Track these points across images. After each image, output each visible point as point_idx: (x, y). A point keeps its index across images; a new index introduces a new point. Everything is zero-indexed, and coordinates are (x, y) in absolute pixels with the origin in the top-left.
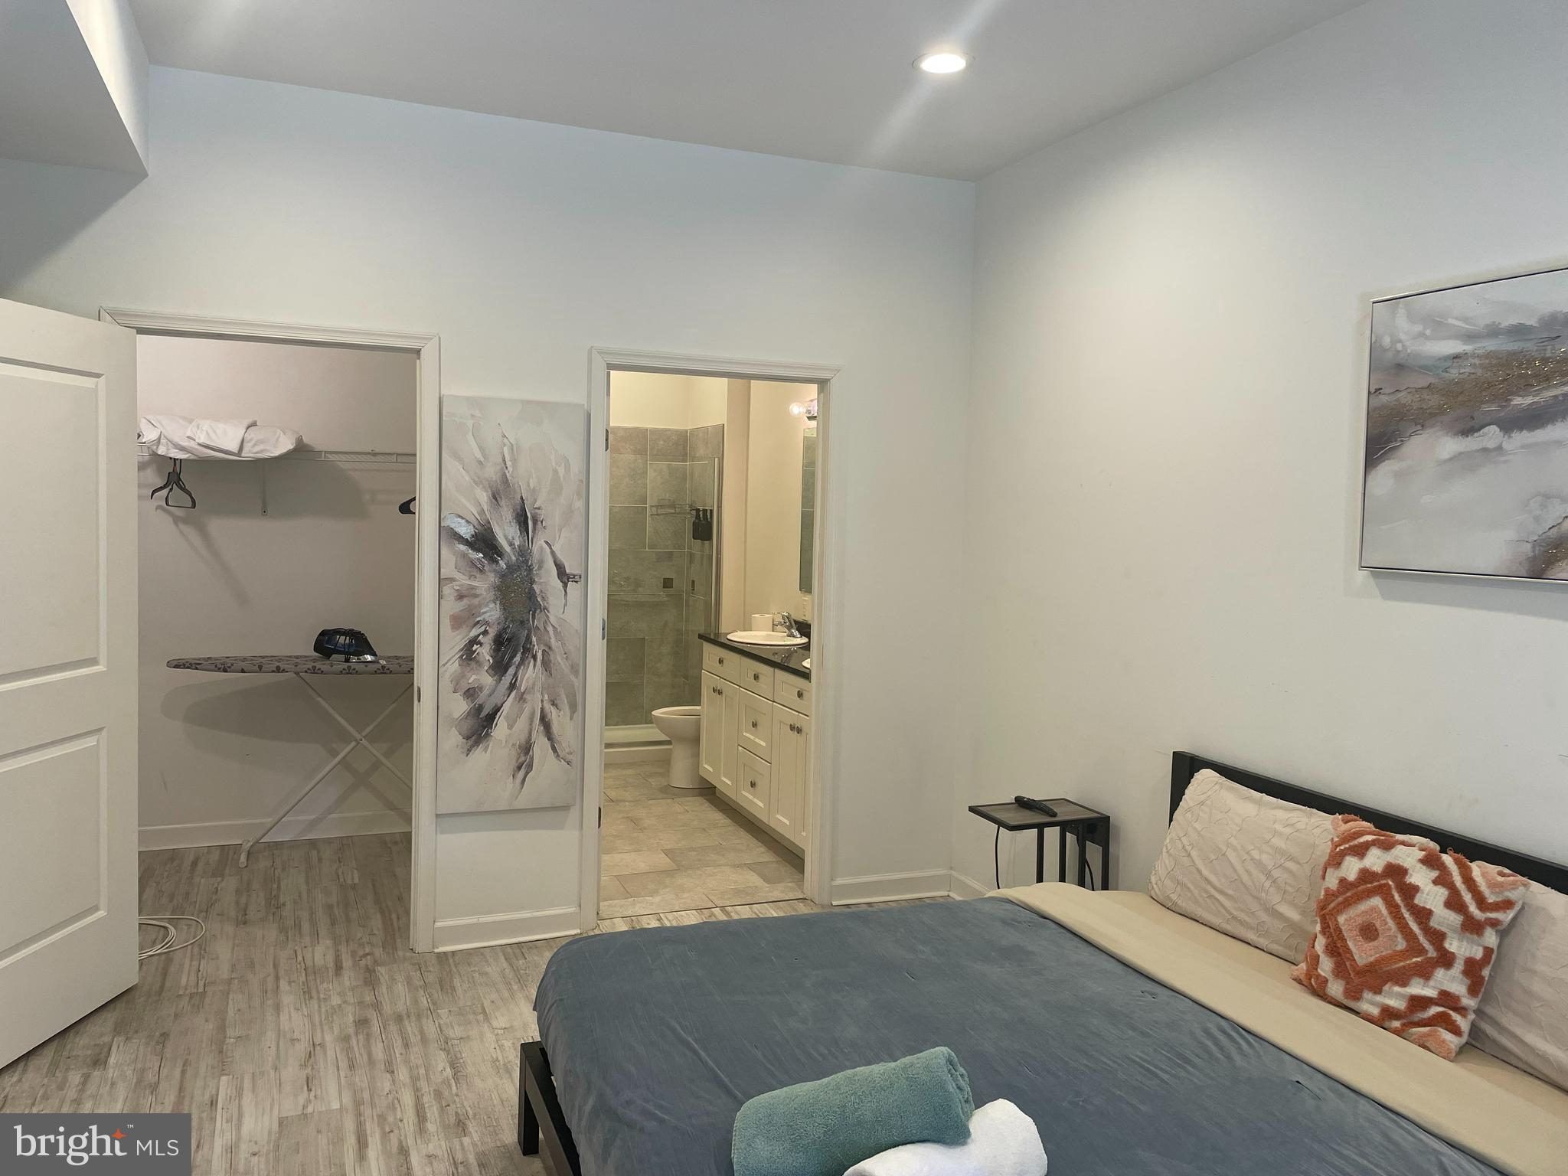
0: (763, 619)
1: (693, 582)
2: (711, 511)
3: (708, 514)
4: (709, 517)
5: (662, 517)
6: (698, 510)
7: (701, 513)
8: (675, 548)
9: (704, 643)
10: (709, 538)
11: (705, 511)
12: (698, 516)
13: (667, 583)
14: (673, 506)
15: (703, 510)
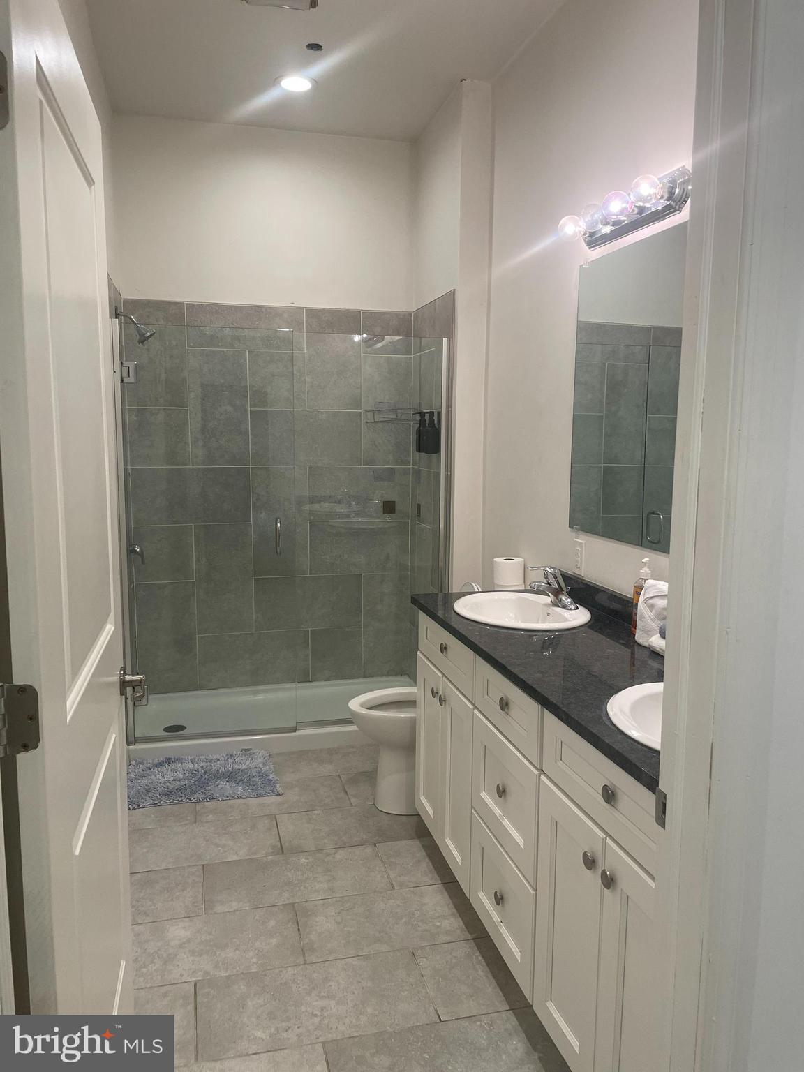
0: (509, 569)
1: (419, 506)
2: (439, 414)
3: (435, 418)
4: (436, 422)
5: (380, 425)
6: (422, 414)
7: (427, 417)
8: (397, 463)
9: (420, 612)
10: (437, 450)
11: (431, 414)
12: (422, 422)
13: (389, 507)
14: (395, 411)
15: (429, 413)
